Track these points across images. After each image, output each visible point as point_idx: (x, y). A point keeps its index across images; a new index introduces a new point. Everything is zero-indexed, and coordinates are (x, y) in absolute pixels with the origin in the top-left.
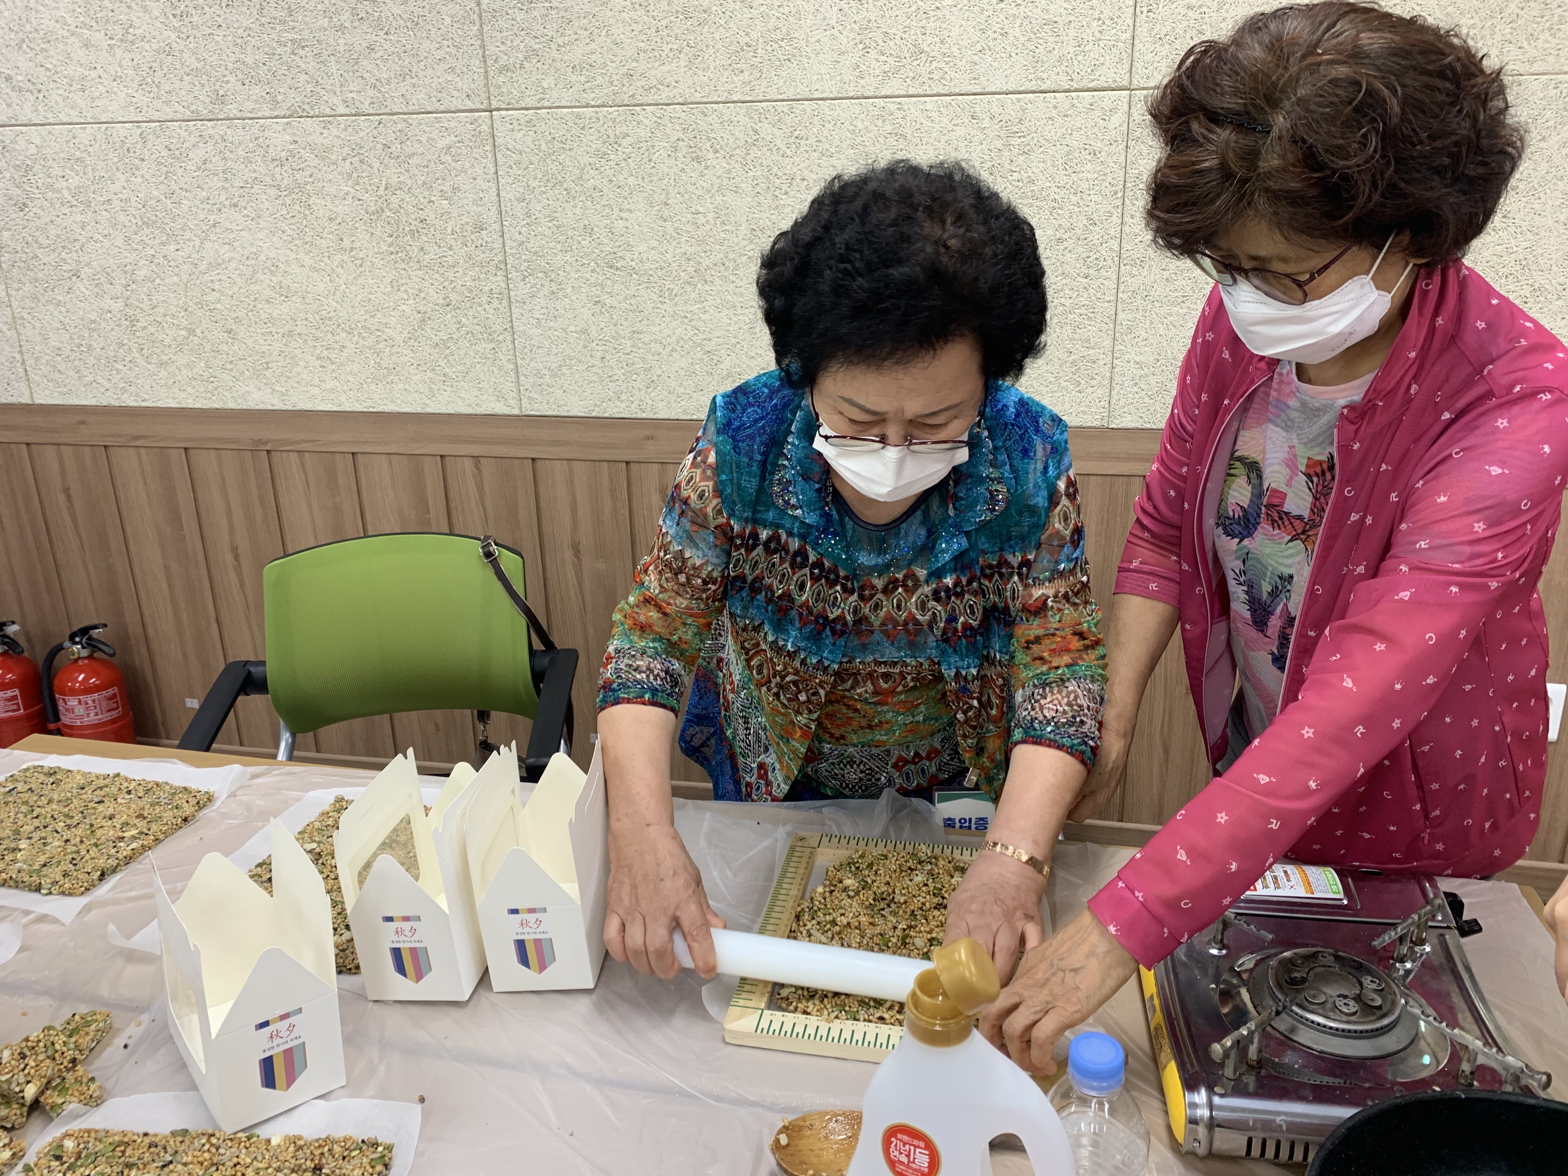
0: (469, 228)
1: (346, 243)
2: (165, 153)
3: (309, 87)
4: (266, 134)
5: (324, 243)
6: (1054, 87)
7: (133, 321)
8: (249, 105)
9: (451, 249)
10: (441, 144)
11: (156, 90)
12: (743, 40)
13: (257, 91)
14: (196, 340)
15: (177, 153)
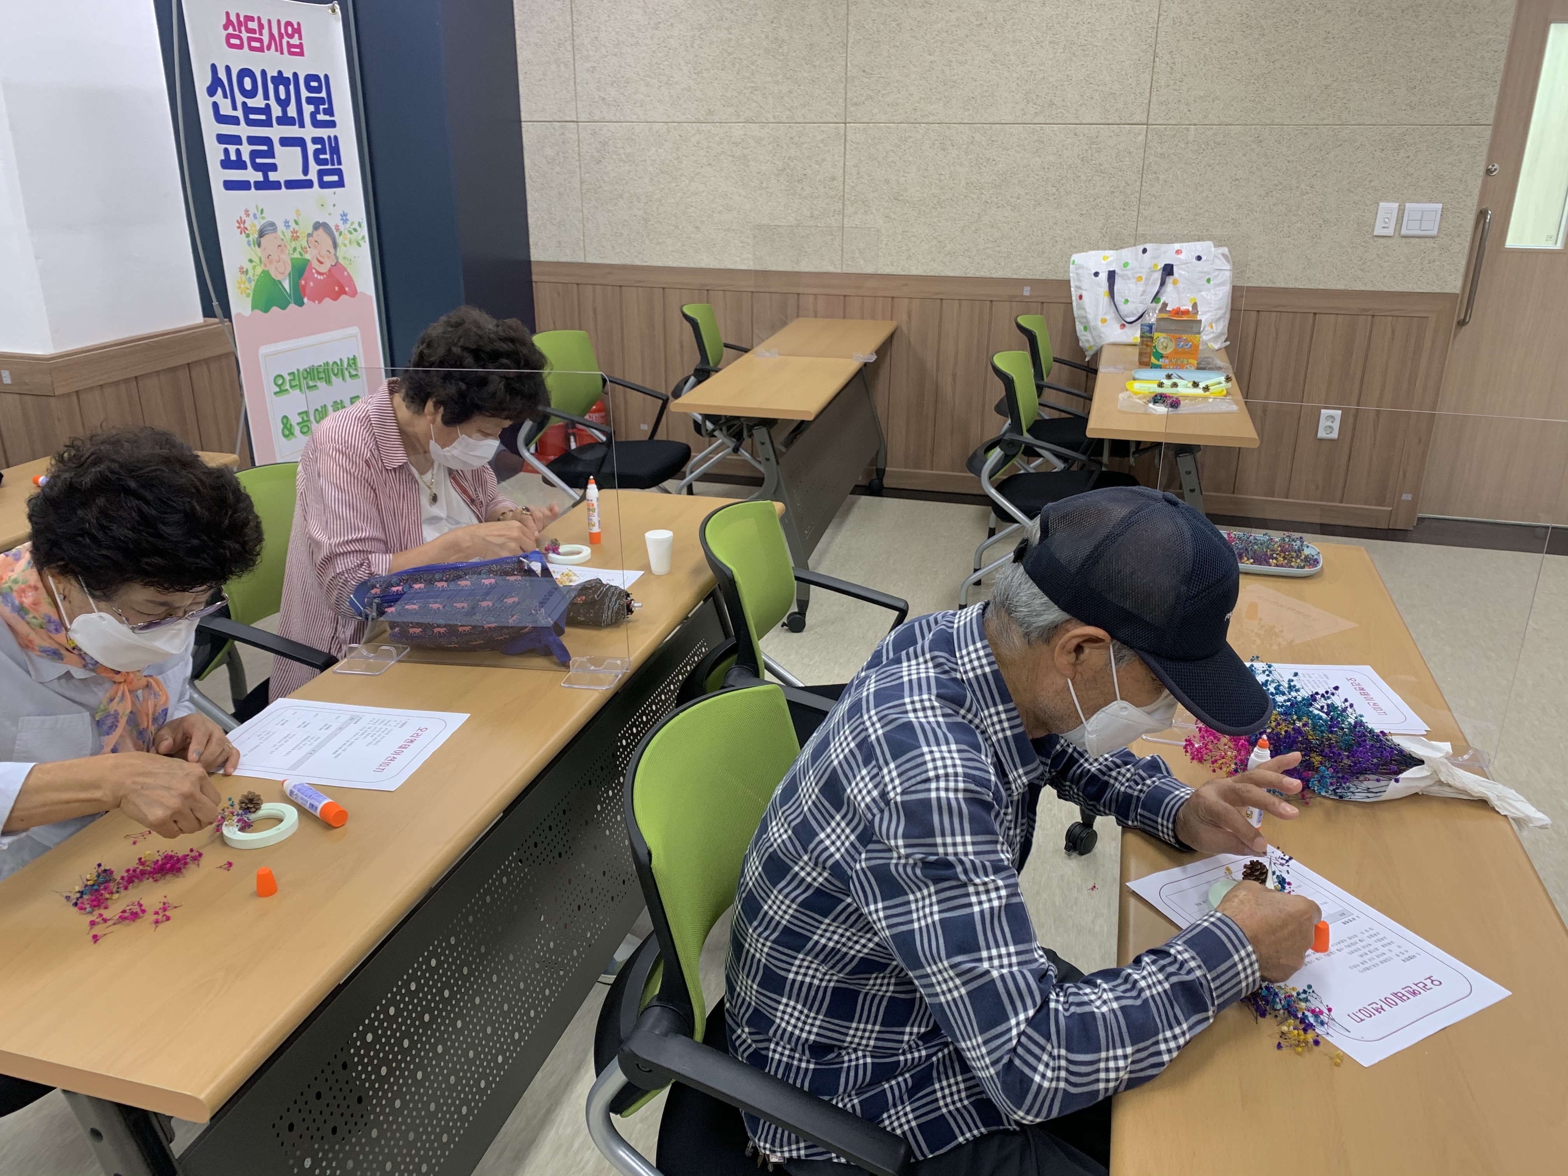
0: (828, 179)
3: (757, 109)
6: (1113, 122)
7: (646, 221)
9: (817, 189)
10: (819, 138)
11: (679, 107)
12: (971, 95)
13: (731, 110)
15: (685, 138)
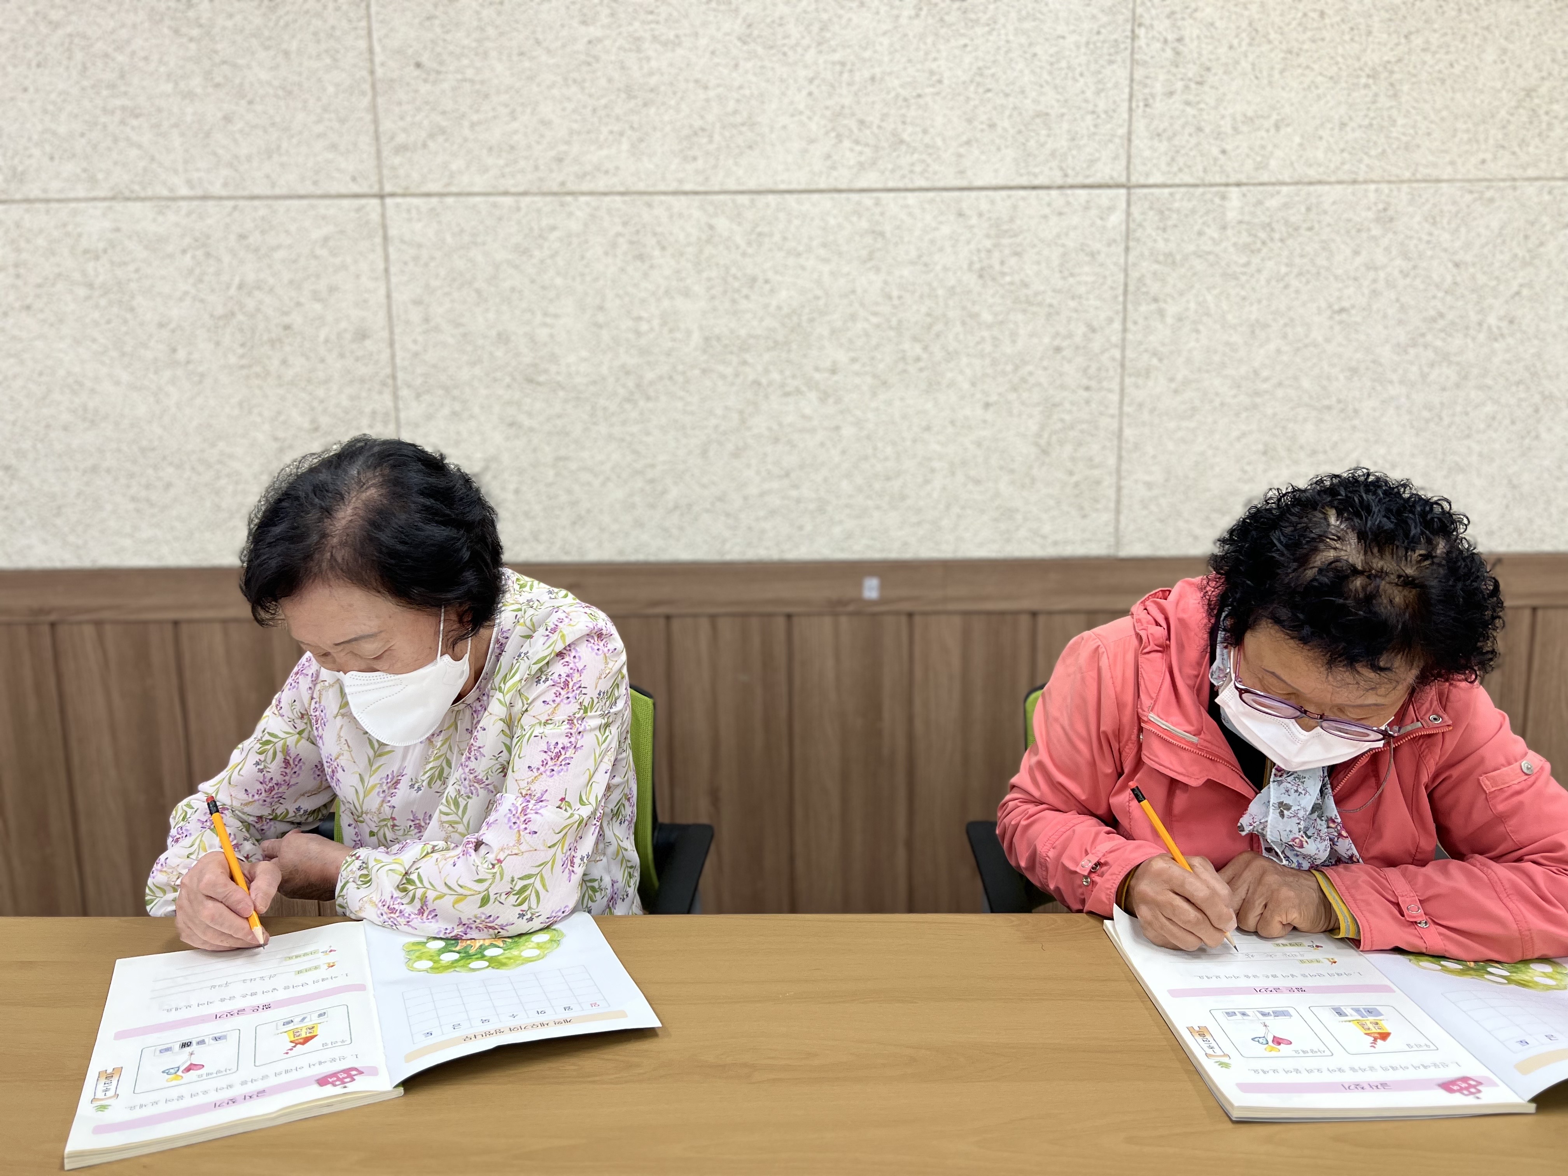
4: (79, 219)
5: (149, 355)
8: (56, 184)
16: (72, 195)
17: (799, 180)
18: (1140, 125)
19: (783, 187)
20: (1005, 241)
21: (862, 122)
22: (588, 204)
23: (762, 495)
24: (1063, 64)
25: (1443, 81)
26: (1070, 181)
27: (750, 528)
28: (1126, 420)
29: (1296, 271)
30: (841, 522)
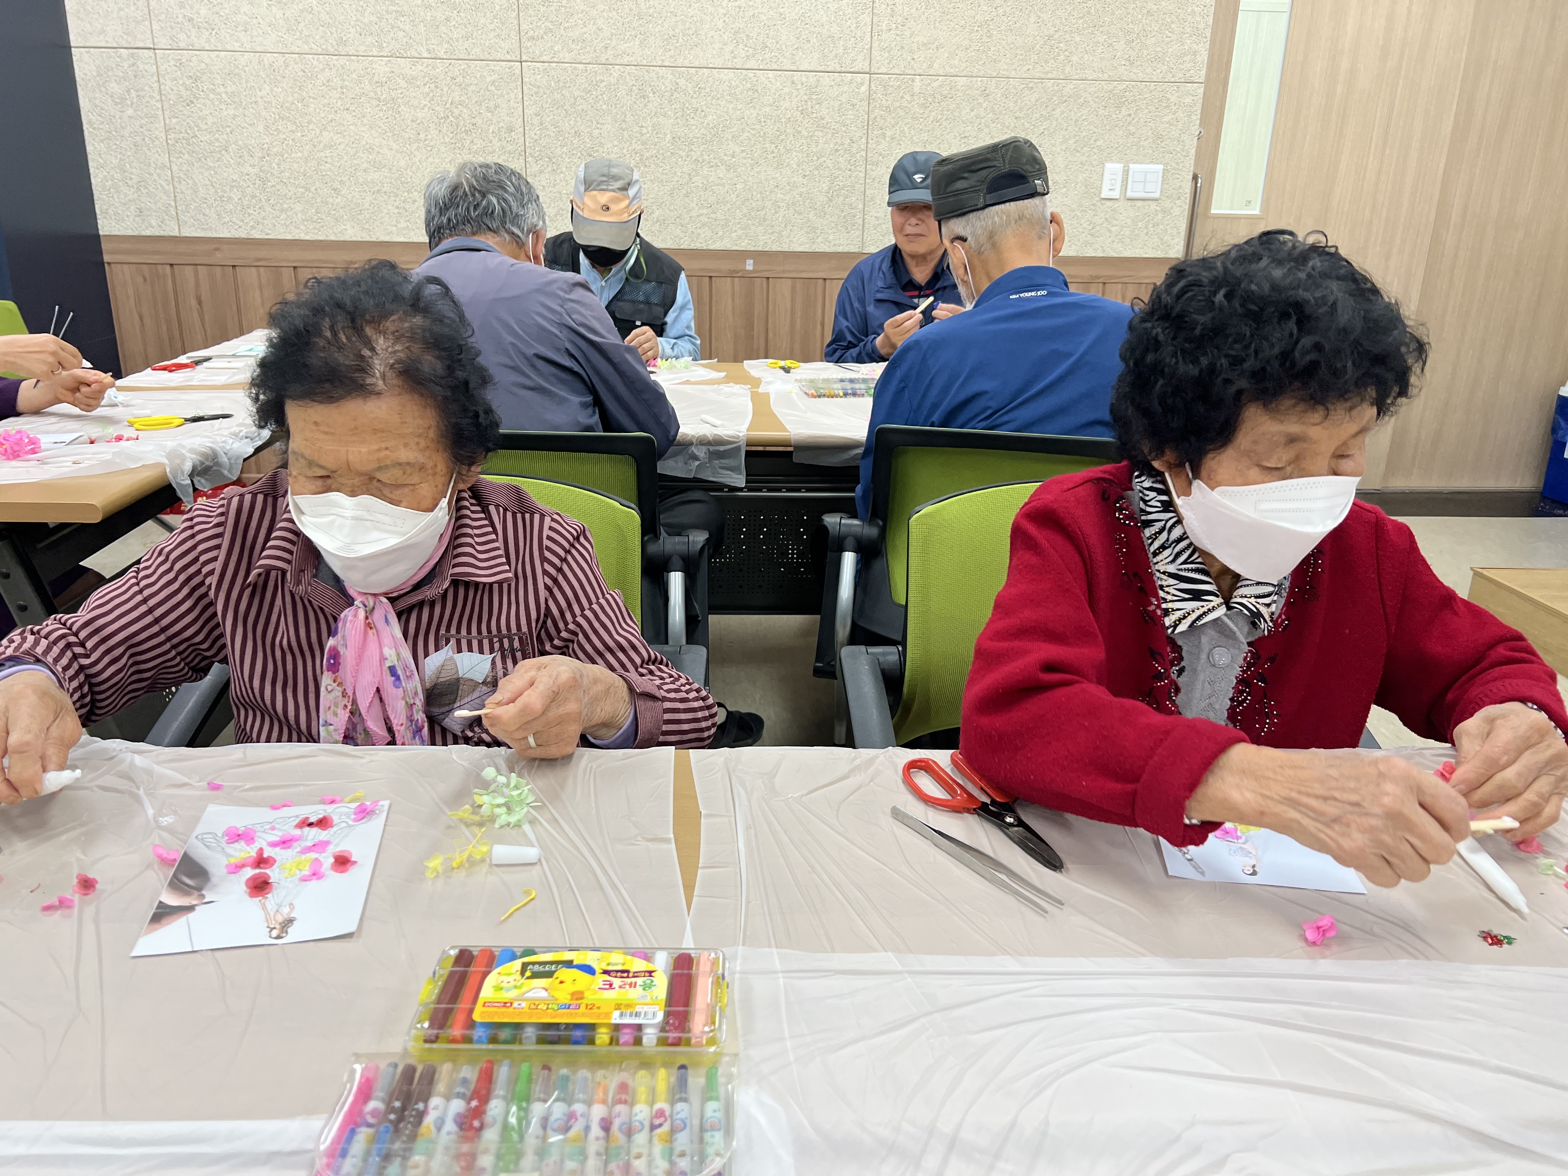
0: (503, 130)
1: (422, 136)
2: (301, 74)
3: (405, 40)
4: (374, 66)
5: (407, 135)
7: (264, 181)
8: (363, 48)
9: (491, 142)
10: (488, 79)
11: (298, 34)
13: (369, 40)
14: (311, 195)
15: (309, 74)
16: (370, 54)
17: (718, 63)
18: (875, 45)
19: (711, 66)
20: (814, 97)
21: (748, 36)
22: (619, 70)
23: (699, 216)
24: (841, 13)
25: (1011, 31)
26: (843, 70)
27: (693, 233)
28: (867, 186)
29: (945, 117)
30: (735, 231)
